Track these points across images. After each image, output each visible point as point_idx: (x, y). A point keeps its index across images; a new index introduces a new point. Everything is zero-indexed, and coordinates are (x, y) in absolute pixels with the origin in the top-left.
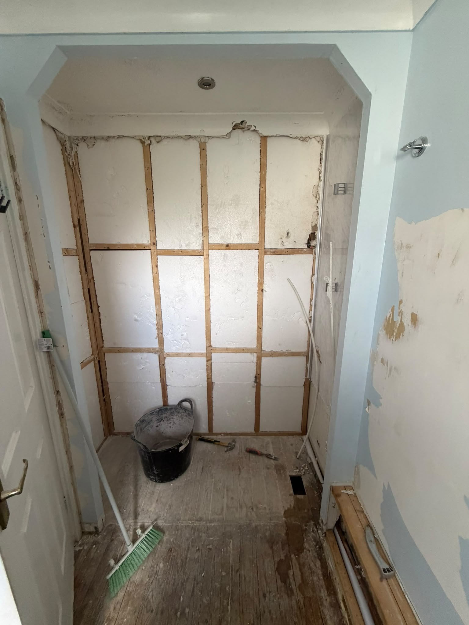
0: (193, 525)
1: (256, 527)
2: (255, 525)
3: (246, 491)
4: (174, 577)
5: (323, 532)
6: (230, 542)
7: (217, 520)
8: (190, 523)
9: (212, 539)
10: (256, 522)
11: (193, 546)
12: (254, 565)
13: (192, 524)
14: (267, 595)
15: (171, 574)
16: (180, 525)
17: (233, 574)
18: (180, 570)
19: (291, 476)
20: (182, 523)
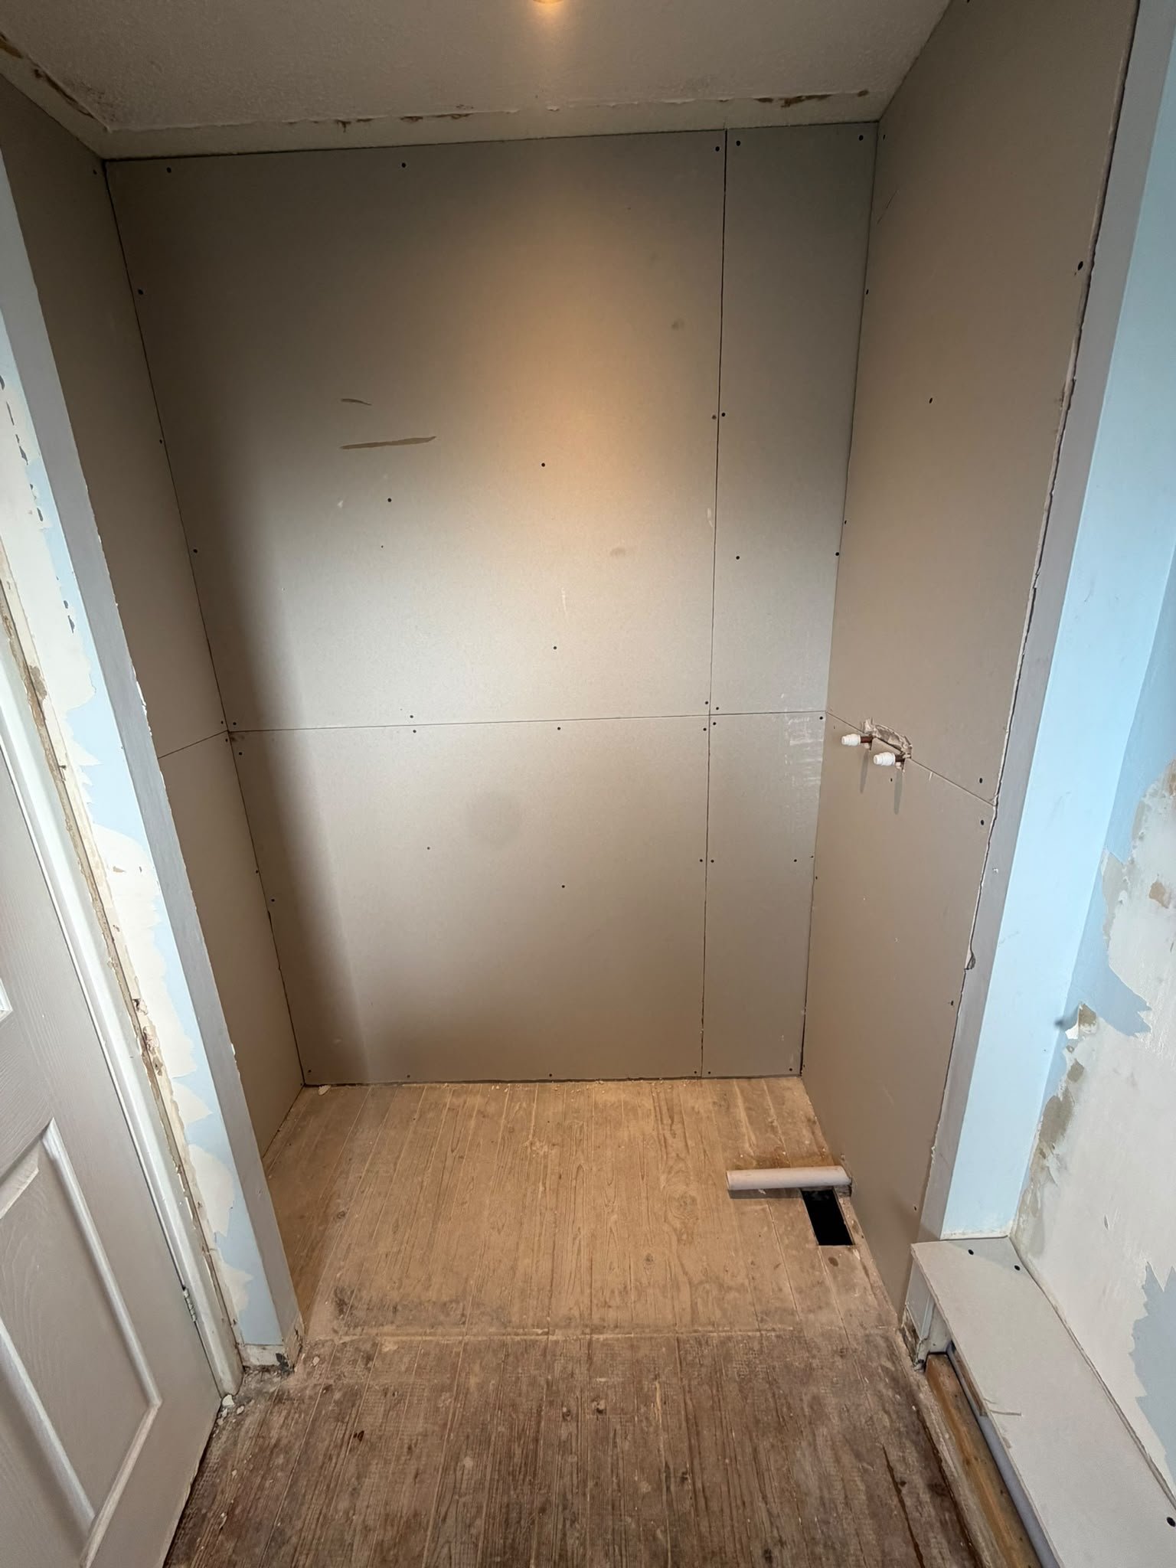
0: (548, 1338)
1: (723, 1342)
2: (719, 1337)
3: (684, 1237)
4: (505, 1500)
5: (917, 1360)
6: (656, 1388)
7: (612, 1326)
8: (538, 1335)
9: (603, 1380)
10: (721, 1329)
11: (551, 1403)
12: (727, 1461)
13: (546, 1337)
14: (776, 1553)
15: (497, 1489)
16: (512, 1339)
17: (672, 1488)
18: (521, 1477)
19: (805, 1190)
20: (517, 1334)
